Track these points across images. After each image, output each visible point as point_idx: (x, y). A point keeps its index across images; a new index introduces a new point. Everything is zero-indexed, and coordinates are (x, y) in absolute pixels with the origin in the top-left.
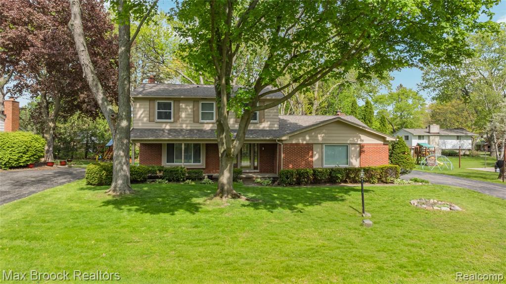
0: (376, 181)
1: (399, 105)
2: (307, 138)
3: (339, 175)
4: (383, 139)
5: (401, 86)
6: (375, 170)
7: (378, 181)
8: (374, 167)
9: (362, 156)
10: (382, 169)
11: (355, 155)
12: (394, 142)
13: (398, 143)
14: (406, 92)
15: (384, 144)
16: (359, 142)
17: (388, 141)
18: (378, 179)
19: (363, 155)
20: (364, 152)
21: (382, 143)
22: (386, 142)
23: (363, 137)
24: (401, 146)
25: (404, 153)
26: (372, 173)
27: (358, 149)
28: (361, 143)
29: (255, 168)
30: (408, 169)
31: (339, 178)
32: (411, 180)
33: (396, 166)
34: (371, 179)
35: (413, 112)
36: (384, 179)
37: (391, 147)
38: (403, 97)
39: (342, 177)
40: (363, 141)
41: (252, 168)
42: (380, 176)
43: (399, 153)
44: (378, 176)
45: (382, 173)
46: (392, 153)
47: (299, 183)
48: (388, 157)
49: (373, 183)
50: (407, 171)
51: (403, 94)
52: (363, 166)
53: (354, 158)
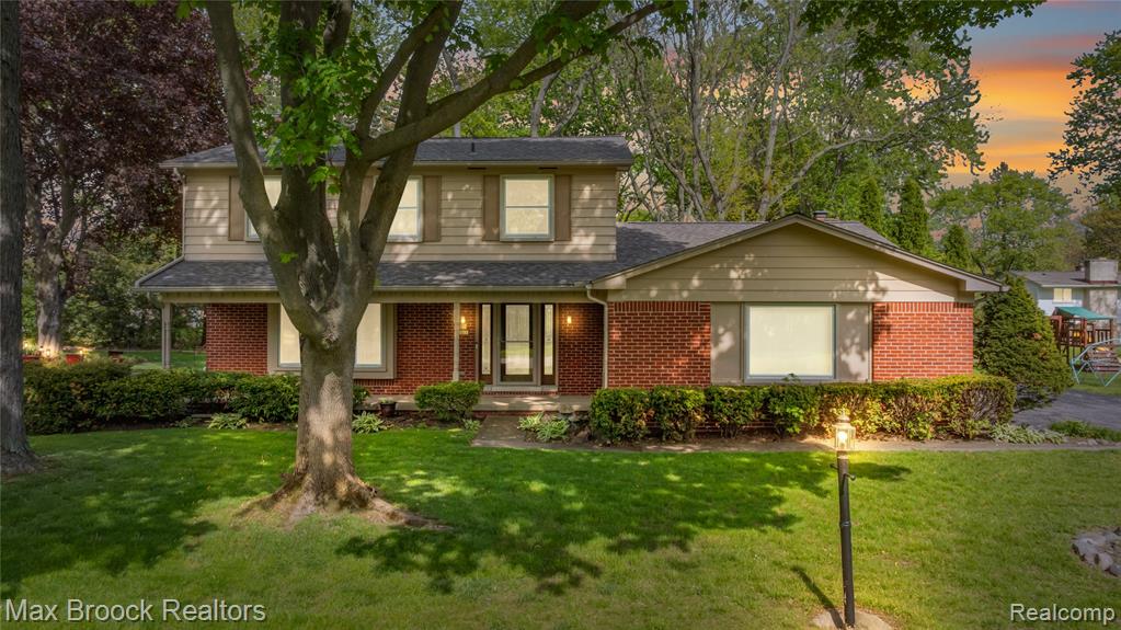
0: (929, 430)
1: (999, 214)
2: (696, 283)
3: (795, 411)
4: (955, 286)
5: (1004, 166)
6: (925, 392)
7: (937, 431)
8: (919, 385)
9: (879, 344)
10: (950, 390)
11: (857, 340)
12: (992, 295)
13: (1005, 301)
14: (1017, 182)
15: (957, 305)
16: (870, 296)
17: (972, 294)
18: (936, 424)
19: (883, 342)
20: (888, 328)
21: (952, 299)
22: (964, 299)
23: (884, 279)
24: (1019, 310)
25: (1030, 336)
26: (914, 404)
27: (868, 319)
28: (879, 297)
29: (546, 380)
30: (1043, 392)
31: (797, 420)
32: (1052, 428)
33: (1000, 379)
34: (910, 425)
35: (1036, 231)
36: (956, 425)
37: (981, 315)
38: (1009, 195)
39: (808, 416)
40: (884, 291)
41: (537, 378)
42: (944, 414)
43: (1010, 337)
44: (937, 416)
45: (948, 405)
46: (986, 334)
47: (657, 434)
48: (971, 348)
49: (916, 438)
50: (1041, 397)
51: (1009, 188)
52: (884, 380)
53: (854, 349)
